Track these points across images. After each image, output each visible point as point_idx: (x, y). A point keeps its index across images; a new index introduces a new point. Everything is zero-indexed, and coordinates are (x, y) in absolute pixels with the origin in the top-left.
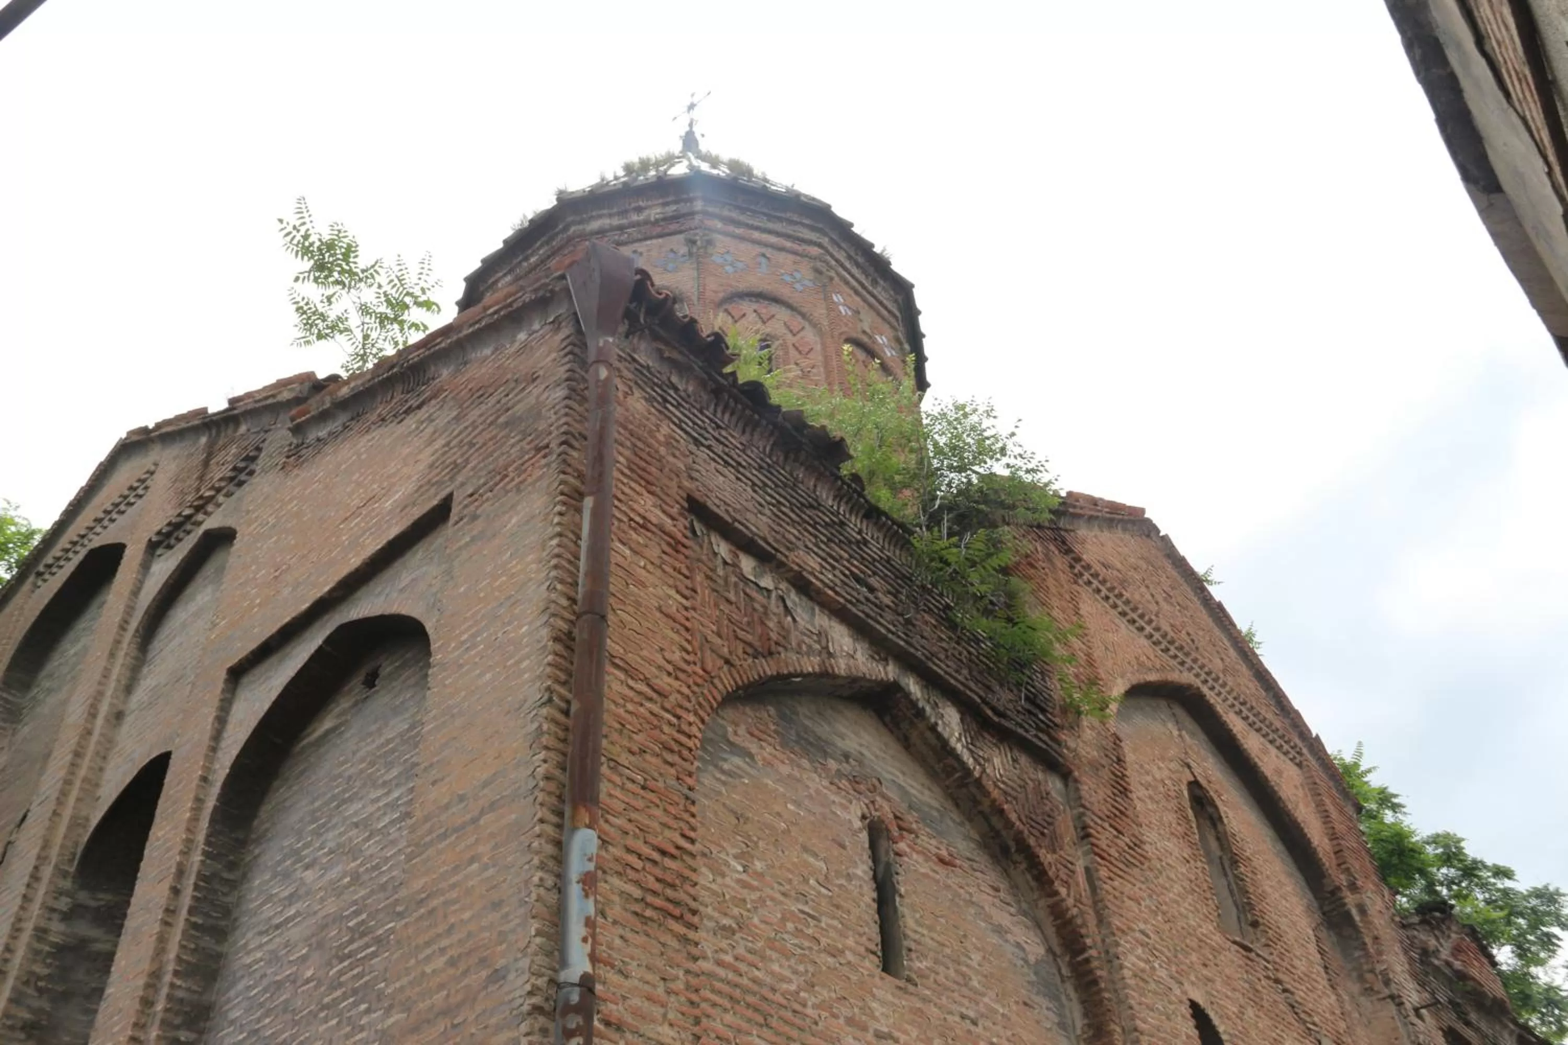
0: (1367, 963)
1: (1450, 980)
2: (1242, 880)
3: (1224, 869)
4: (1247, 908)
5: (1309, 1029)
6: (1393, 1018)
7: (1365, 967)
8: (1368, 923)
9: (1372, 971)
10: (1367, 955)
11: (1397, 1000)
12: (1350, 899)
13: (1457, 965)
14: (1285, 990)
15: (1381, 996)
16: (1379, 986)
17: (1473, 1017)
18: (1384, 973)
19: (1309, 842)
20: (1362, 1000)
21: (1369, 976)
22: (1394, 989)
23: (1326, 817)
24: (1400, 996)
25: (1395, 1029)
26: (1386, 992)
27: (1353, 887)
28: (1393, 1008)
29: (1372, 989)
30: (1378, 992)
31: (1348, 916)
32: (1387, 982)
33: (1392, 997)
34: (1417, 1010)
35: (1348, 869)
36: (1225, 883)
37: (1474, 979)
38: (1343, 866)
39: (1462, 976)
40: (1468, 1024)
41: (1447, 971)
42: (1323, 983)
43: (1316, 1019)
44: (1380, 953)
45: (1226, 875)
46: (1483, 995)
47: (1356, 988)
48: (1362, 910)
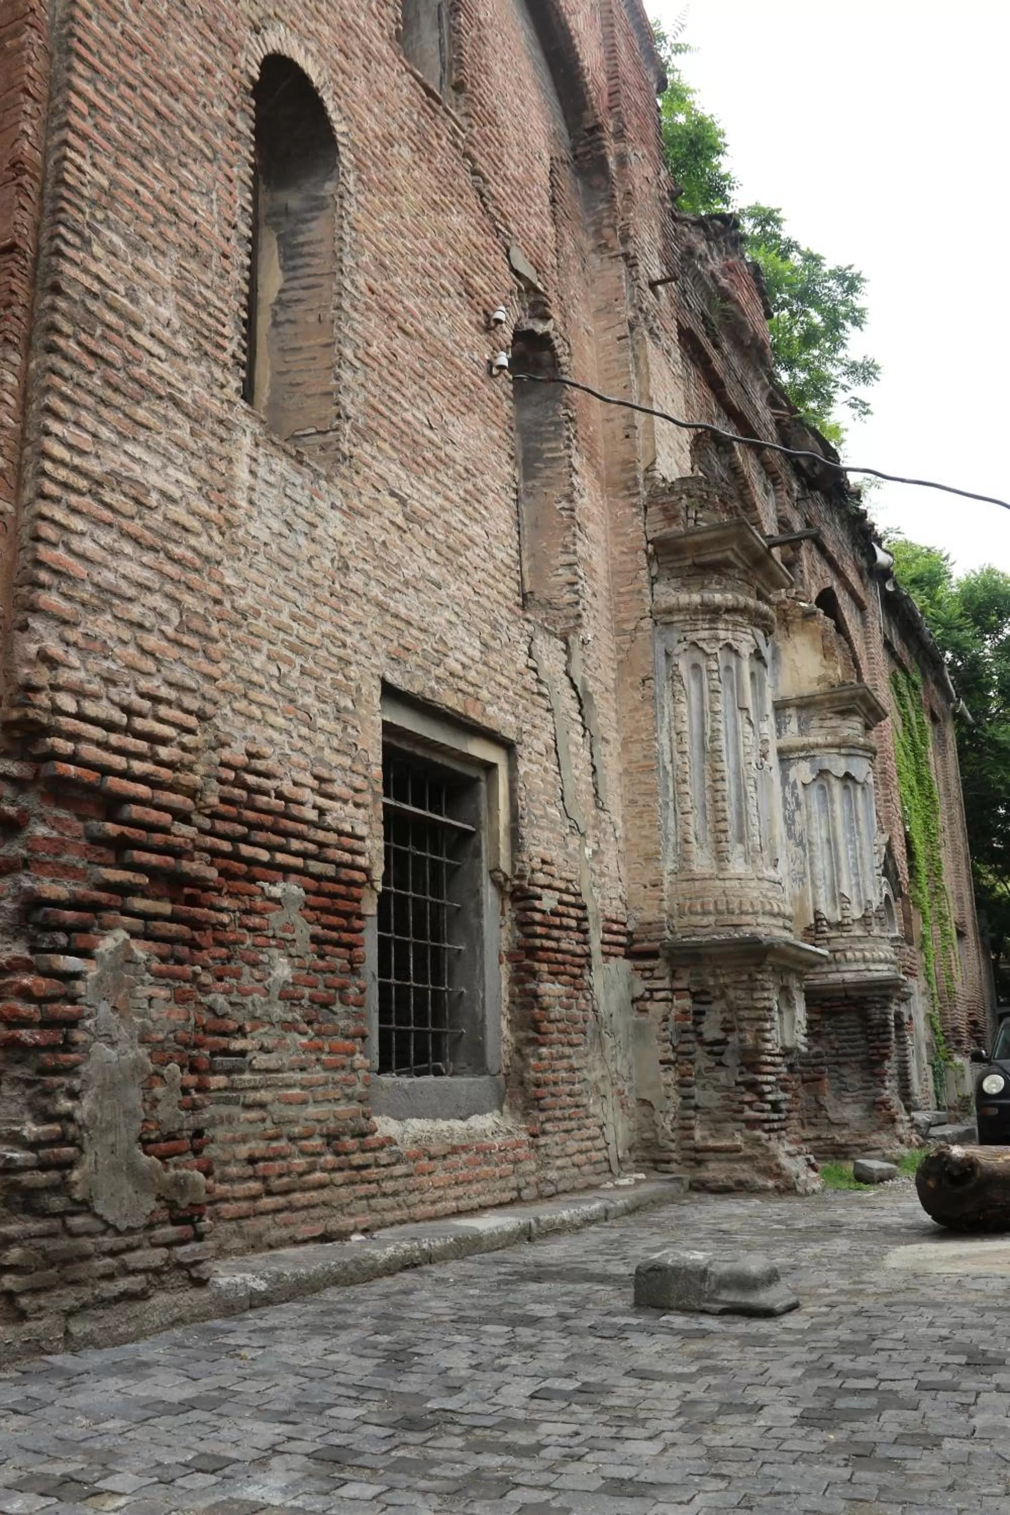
0: (609, 217)
1: (710, 294)
2: (459, 32)
3: (440, 19)
4: (455, 66)
5: (498, 230)
6: (619, 277)
7: (606, 222)
8: (624, 174)
9: (612, 226)
10: (612, 209)
11: (630, 261)
12: (611, 147)
13: (724, 282)
14: (475, 173)
15: (614, 253)
16: (615, 242)
17: (726, 346)
18: (625, 230)
19: (576, 59)
20: (594, 259)
21: (608, 232)
22: (631, 247)
23: (611, 51)
24: (635, 257)
25: (619, 289)
26: (622, 249)
27: (619, 135)
28: (622, 268)
29: (606, 246)
30: (612, 249)
31: (602, 162)
32: (625, 239)
33: (626, 256)
34: (653, 285)
35: (619, 113)
36: (437, 36)
37: (737, 302)
38: (615, 110)
39: (726, 296)
40: (716, 346)
41: (710, 283)
42: (542, 204)
43: (512, 226)
44: (627, 210)
45: (440, 27)
46: (742, 326)
47: (588, 244)
48: (622, 160)
